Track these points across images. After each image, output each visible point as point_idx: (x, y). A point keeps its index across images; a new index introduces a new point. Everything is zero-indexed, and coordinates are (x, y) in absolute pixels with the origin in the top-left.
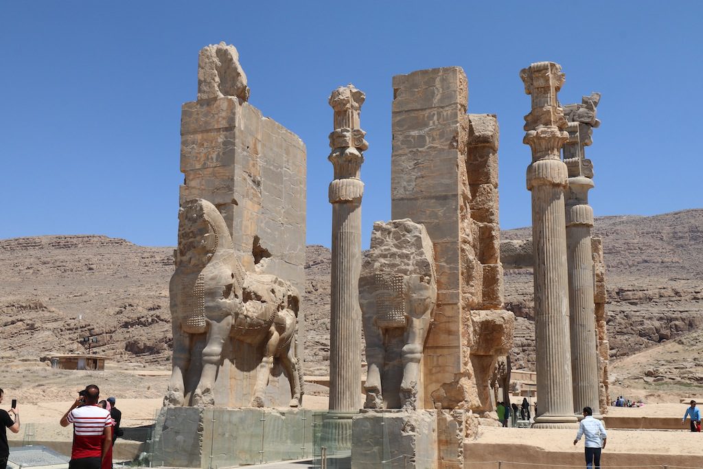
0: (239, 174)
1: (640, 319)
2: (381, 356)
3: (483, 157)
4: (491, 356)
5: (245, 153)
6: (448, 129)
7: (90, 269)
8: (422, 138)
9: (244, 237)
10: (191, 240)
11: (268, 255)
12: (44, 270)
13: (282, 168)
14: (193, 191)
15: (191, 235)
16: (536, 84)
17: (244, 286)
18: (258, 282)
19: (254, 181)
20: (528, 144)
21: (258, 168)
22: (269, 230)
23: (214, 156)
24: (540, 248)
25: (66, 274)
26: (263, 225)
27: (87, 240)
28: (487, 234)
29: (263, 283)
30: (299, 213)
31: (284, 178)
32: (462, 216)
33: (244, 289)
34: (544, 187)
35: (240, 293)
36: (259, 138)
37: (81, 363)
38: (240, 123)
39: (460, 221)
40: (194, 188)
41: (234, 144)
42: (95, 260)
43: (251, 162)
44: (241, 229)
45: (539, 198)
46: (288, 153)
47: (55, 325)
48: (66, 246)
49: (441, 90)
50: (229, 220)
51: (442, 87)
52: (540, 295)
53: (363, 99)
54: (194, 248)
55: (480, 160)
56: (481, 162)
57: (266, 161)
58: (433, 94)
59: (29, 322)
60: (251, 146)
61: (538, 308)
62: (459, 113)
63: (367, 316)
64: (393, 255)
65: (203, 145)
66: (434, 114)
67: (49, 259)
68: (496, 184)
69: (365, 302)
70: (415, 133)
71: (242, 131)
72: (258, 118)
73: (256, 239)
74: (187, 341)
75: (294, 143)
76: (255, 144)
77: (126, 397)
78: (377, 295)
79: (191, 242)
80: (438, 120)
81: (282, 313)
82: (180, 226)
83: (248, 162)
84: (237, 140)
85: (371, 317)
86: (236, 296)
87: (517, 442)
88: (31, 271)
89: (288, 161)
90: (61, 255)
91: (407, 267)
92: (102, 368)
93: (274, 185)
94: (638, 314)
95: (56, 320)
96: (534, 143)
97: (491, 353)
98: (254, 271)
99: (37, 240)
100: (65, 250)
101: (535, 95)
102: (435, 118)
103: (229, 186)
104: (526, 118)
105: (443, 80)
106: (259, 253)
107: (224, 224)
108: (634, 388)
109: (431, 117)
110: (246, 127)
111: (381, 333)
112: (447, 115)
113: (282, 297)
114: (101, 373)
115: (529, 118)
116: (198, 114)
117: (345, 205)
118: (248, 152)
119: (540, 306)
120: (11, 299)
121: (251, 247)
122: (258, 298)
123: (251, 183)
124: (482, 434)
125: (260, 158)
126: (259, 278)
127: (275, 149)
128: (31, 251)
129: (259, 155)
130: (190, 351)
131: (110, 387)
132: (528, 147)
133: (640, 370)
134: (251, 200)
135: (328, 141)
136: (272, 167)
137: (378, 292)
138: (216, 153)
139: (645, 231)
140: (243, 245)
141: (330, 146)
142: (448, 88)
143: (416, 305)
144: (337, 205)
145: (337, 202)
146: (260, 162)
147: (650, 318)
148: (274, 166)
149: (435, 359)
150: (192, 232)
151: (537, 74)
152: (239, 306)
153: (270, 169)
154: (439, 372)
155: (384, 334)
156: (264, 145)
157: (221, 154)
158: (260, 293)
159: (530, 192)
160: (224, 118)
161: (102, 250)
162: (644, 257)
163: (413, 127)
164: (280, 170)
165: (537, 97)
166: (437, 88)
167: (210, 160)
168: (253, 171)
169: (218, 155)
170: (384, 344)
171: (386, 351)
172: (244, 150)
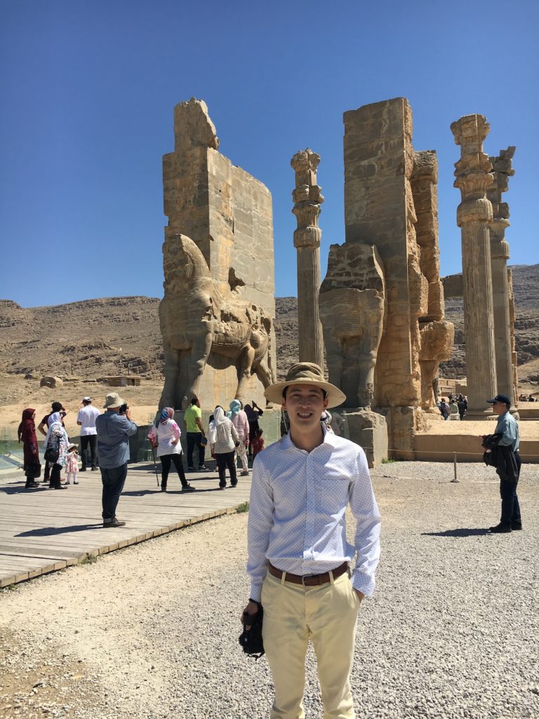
0: (213, 214)
1: (526, 340)
2: (340, 362)
3: (425, 189)
4: (434, 361)
5: (217, 196)
6: (395, 157)
7: (136, 319)
8: (371, 167)
9: (221, 268)
10: (174, 270)
11: (241, 283)
12: (106, 321)
13: (251, 211)
14: (176, 230)
15: (173, 266)
16: (465, 134)
17: (222, 309)
18: (235, 306)
19: (227, 220)
20: (457, 187)
21: (230, 209)
22: (242, 263)
23: (191, 199)
24: (469, 274)
25: (120, 324)
26: (236, 258)
27: (132, 299)
28: (429, 257)
29: (239, 307)
30: (267, 250)
31: (254, 220)
32: (410, 236)
33: (222, 311)
34: (472, 223)
35: (218, 314)
36: (230, 182)
37: (123, 382)
38: (212, 168)
39: (407, 240)
40: (176, 227)
41: (207, 187)
42: (139, 313)
43: (224, 204)
44: (217, 261)
45: (468, 232)
46: (256, 198)
47: (115, 358)
48: (119, 304)
49: (388, 121)
50: (207, 254)
51: (389, 118)
52: (469, 313)
53: (319, 161)
54: (176, 276)
55: (421, 191)
56: (423, 193)
57: (236, 204)
58: (381, 125)
59: (98, 357)
60: (223, 190)
61: (467, 323)
62: (405, 140)
63: (326, 328)
64: (348, 274)
65: (182, 190)
66: (382, 144)
67: (108, 314)
68: (436, 213)
69: (324, 315)
70: (365, 163)
71: (214, 176)
72: (228, 166)
73: (232, 272)
74: (175, 356)
75: (261, 190)
76: (226, 189)
77: (152, 405)
78: (335, 309)
79: (174, 272)
80: (386, 149)
81: (256, 332)
82: (165, 259)
83: (221, 203)
84: (209, 184)
85: (329, 329)
86: (216, 318)
87: (463, 432)
88: (97, 322)
89: (256, 205)
90: (116, 311)
91: (361, 283)
92: (139, 385)
93: (245, 224)
94: (524, 336)
95: (115, 355)
96: (464, 186)
97: (434, 358)
98: (230, 297)
99: (99, 301)
100: (118, 307)
101: (464, 144)
102: (383, 148)
103: (205, 223)
104: (456, 165)
105: (389, 111)
106: (234, 282)
107: (201, 256)
108: (523, 388)
109: (379, 147)
110: (217, 172)
111: (339, 342)
112: (394, 144)
113: (255, 319)
114: (137, 388)
115: (459, 165)
116: (176, 163)
117: (307, 249)
118: (220, 195)
119: (469, 322)
120: (85, 341)
121: (227, 277)
122: (236, 319)
123: (225, 222)
124: (430, 426)
125: (231, 200)
126: (233, 302)
127: (245, 194)
128: (96, 309)
129: (231, 198)
130: (179, 364)
131: (140, 398)
132: (458, 190)
133: (528, 375)
134: (225, 236)
135: (292, 197)
136: (242, 210)
137: (336, 306)
138: (193, 196)
139: (529, 276)
140: (220, 275)
141: (294, 201)
142: (395, 119)
143: (370, 316)
144: (300, 249)
145: (300, 246)
146: (232, 205)
147: (533, 339)
148: (244, 209)
149: (388, 364)
150: (174, 263)
151: (466, 126)
152: (218, 325)
153: (241, 211)
154: (392, 374)
155: (342, 343)
156: (234, 190)
157: (197, 196)
158: (236, 315)
159: (460, 229)
160: (198, 165)
161: (143, 306)
162: (528, 295)
163: (362, 159)
164: (249, 212)
165: (465, 146)
166: (384, 120)
167: (188, 203)
168: (226, 212)
169: (195, 197)
170: (342, 352)
171: (344, 358)
172: (216, 193)
